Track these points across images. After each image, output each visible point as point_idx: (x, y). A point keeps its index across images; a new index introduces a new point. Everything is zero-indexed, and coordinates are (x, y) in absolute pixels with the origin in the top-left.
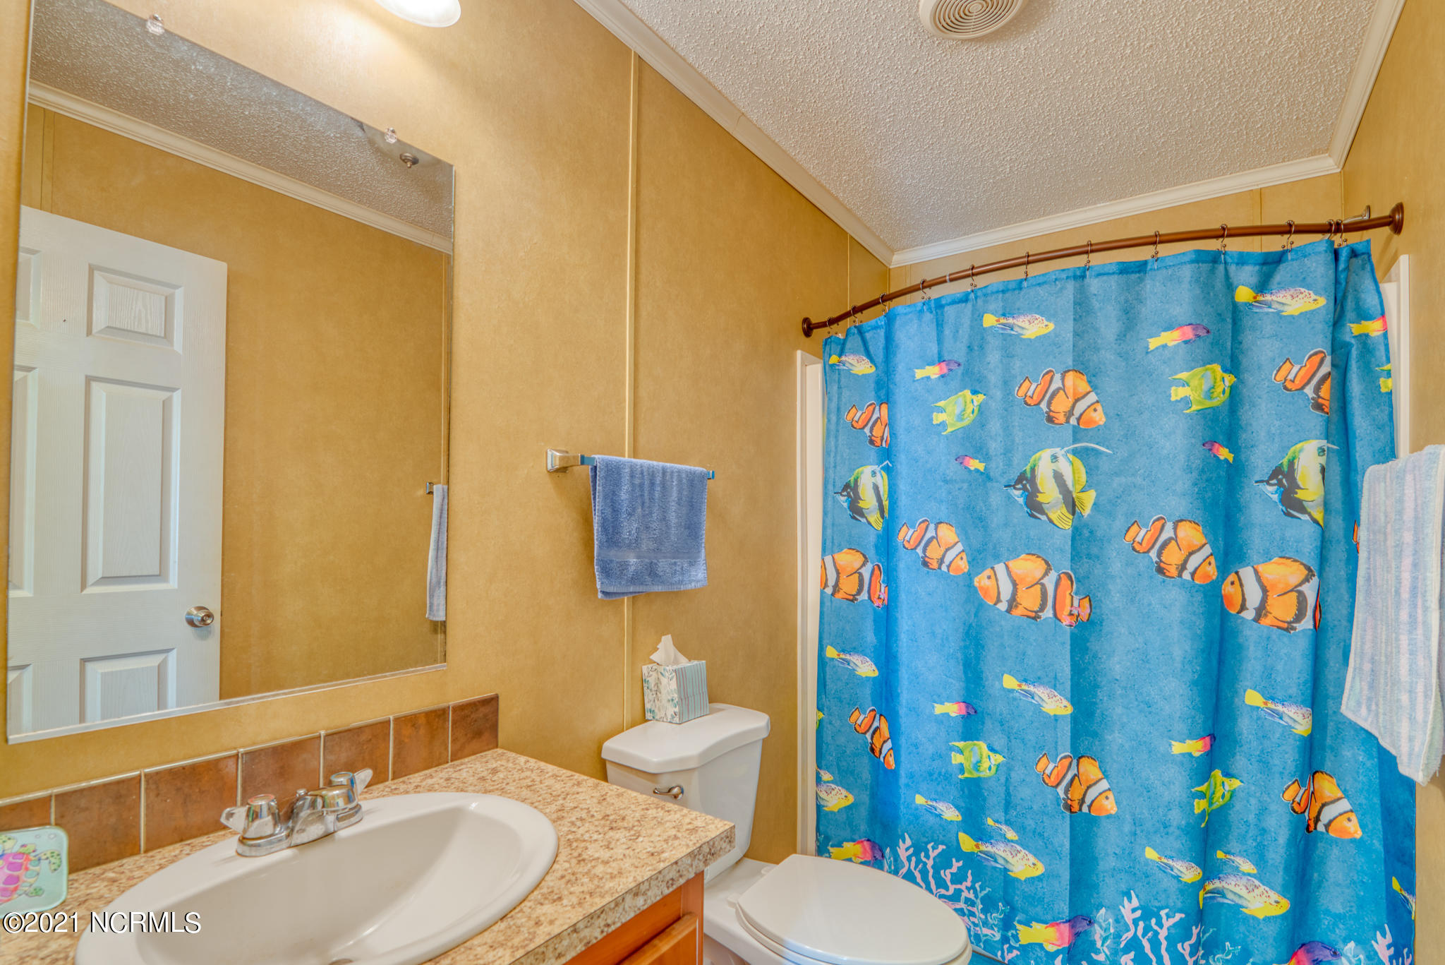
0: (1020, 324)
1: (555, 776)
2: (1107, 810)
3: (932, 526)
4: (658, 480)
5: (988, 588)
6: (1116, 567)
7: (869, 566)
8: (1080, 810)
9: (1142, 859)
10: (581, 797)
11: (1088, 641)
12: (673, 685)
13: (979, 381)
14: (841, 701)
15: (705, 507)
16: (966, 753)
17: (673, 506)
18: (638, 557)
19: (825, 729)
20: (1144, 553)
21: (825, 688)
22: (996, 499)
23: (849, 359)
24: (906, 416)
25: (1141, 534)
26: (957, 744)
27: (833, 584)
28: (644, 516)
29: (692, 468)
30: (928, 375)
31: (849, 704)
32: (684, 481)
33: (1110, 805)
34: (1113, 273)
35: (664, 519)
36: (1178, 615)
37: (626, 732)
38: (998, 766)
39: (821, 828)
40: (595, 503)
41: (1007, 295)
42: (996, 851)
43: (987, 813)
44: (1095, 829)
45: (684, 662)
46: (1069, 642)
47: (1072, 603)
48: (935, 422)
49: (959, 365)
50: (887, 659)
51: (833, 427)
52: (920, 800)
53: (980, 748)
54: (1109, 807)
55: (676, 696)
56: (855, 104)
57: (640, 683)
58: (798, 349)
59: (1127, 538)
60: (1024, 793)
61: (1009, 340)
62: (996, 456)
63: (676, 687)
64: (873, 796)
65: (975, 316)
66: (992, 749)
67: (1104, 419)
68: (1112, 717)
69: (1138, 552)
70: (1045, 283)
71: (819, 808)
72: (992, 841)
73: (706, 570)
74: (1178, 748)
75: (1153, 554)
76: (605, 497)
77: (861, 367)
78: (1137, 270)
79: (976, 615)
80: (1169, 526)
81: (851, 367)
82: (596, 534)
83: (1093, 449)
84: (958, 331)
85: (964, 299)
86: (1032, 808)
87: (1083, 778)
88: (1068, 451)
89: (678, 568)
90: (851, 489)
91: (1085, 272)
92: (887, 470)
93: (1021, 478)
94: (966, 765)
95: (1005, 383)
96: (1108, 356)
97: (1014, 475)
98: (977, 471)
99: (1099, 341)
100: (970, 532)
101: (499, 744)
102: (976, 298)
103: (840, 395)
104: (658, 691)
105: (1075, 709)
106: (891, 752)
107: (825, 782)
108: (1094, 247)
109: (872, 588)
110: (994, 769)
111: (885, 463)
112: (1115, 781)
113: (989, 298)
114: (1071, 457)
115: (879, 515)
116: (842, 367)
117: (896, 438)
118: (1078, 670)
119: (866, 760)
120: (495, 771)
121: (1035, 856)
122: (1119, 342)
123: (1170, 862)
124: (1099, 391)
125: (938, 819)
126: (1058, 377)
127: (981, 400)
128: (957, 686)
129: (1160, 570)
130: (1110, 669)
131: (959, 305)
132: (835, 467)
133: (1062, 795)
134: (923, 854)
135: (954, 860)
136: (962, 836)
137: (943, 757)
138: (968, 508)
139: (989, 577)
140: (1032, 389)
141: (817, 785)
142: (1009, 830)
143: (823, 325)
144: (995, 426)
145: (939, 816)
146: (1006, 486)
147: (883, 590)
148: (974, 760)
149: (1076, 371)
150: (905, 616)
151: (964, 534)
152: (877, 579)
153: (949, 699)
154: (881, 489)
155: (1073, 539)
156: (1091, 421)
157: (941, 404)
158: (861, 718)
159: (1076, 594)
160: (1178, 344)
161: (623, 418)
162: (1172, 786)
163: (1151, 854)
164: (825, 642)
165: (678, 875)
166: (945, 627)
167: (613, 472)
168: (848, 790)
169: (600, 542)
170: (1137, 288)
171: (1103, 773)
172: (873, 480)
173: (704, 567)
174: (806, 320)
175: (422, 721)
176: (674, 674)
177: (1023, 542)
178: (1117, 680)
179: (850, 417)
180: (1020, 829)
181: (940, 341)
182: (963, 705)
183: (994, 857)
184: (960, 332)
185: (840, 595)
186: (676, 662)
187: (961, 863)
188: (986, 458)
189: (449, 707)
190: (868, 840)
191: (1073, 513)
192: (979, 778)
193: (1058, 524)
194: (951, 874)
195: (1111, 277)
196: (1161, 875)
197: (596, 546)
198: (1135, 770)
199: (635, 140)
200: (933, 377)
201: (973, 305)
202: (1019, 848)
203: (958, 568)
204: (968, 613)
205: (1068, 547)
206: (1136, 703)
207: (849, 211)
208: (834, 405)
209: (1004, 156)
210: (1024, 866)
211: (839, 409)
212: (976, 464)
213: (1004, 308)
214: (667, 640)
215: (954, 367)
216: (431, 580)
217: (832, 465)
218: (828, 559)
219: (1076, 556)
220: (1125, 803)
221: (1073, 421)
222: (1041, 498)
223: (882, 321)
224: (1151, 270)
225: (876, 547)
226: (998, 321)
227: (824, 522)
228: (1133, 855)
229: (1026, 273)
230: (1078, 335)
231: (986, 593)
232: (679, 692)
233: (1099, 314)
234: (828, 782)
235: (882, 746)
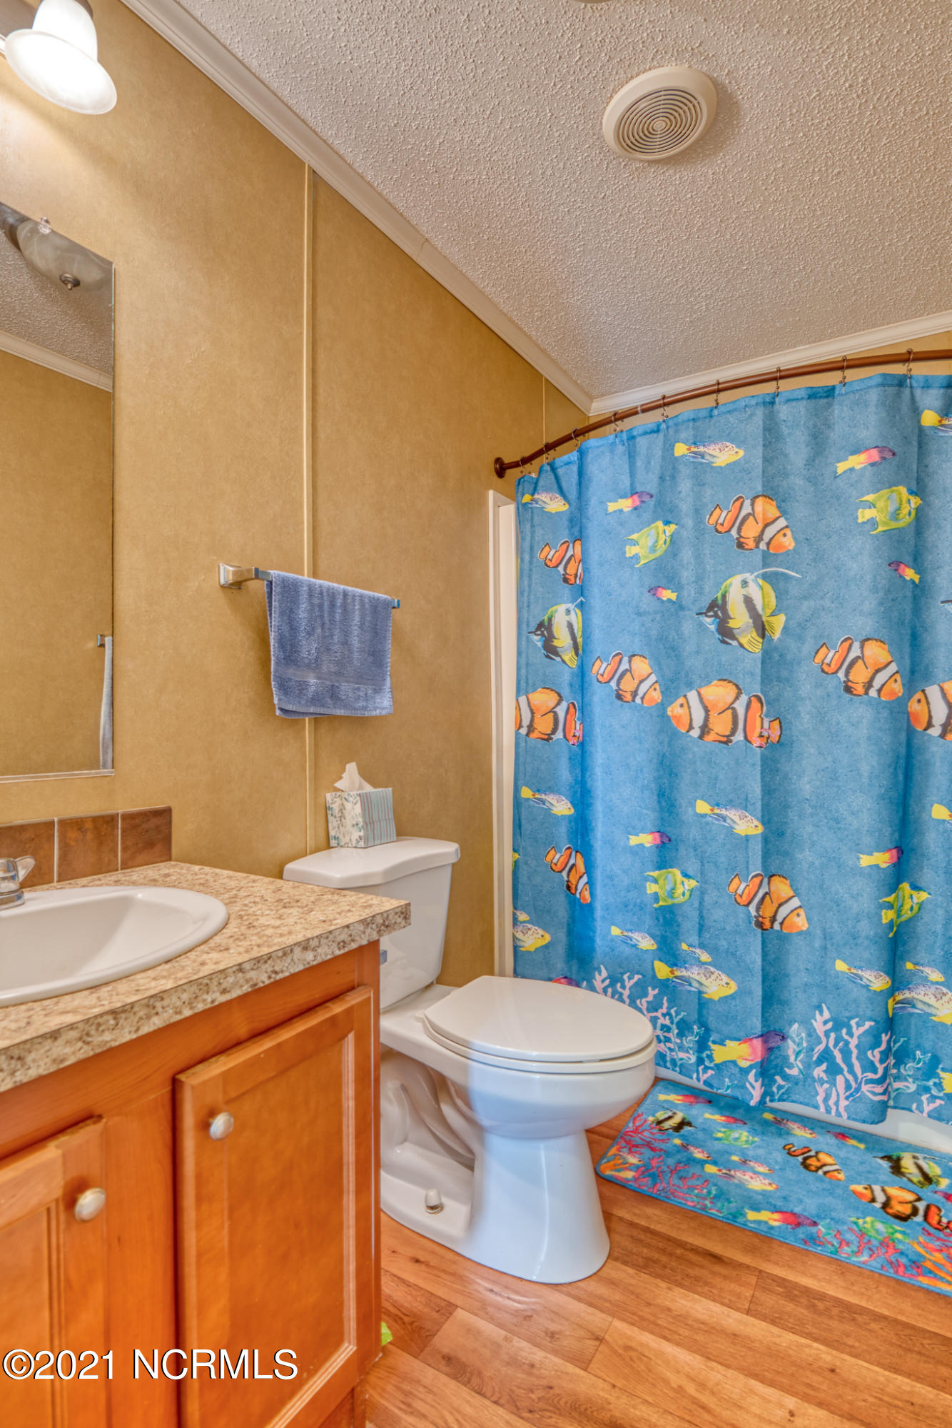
0: (710, 452)
1: (230, 877)
2: (798, 927)
3: (626, 659)
4: (339, 602)
5: (681, 716)
6: (806, 688)
7: (564, 705)
8: (772, 927)
9: (833, 972)
10: (255, 889)
11: (778, 763)
12: (358, 809)
13: (671, 511)
14: (537, 841)
15: (390, 635)
16: (661, 882)
17: (355, 630)
18: (319, 678)
19: (521, 870)
20: (832, 673)
21: (520, 828)
22: (688, 627)
23: (542, 497)
24: (598, 548)
25: (830, 656)
26: (652, 874)
27: (528, 724)
28: (324, 637)
29: (376, 594)
30: (620, 508)
31: (544, 843)
32: (367, 606)
33: (801, 922)
34: (802, 399)
35: (345, 643)
36: (865, 731)
37: (309, 857)
38: (692, 891)
39: (518, 969)
40: (271, 619)
41: (698, 424)
42: (691, 975)
43: (681, 938)
44: (787, 946)
45: (368, 788)
46: (759, 763)
47: (760, 724)
48: (628, 555)
49: (652, 496)
50: (582, 797)
51: (526, 566)
52: (615, 931)
53: (674, 875)
54: (800, 924)
55: (360, 820)
56: (544, 231)
57: (324, 811)
58: (490, 488)
59: (816, 661)
60: (717, 915)
61: (701, 469)
62: (688, 584)
63: (360, 811)
64: (570, 933)
65: (667, 446)
66: (686, 875)
67: (793, 544)
68: (802, 836)
69: (827, 673)
70: (735, 410)
71: (516, 948)
72: (687, 965)
73: (392, 698)
74: (866, 861)
75: (841, 674)
76: (282, 614)
77: (555, 505)
78: (825, 395)
79: (670, 744)
80: (856, 645)
81: (544, 505)
82: (272, 650)
83: (783, 574)
84: (649, 463)
85: (655, 429)
86: (725, 929)
87: (774, 896)
88: (757, 576)
89: (361, 694)
90: (545, 628)
91: (774, 398)
92: (581, 606)
93: (713, 605)
94: (661, 894)
95: (697, 511)
96: (797, 482)
97: (705, 603)
98: (669, 600)
99: (789, 467)
100: (663, 662)
101: (173, 858)
102: (668, 428)
103: (533, 533)
104: (342, 817)
105: (765, 828)
106: (587, 886)
107: (522, 922)
108: (783, 374)
109: (567, 725)
110: (687, 894)
111: (579, 600)
112: (806, 898)
113: (680, 427)
114: (760, 581)
115: (573, 653)
116: (535, 505)
117: (589, 573)
118: (768, 791)
119: (562, 898)
120: (167, 875)
121: (728, 975)
122: (808, 467)
123: (860, 972)
124: (788, 517)
125: (634, 949)
126: (747, 503)
127: (672, 530)
128: (650, 816)
129: (848, 689)
130: (801, 789)
131: (651, 436)
132: (528, 606)
133: (753, 913)
134: (619, 985)
135: (650, 988)
136: (658, 964)
137: (639, 887)
138: (661, 639)
139: (682, 706)
140: (722, 516)
141: (514, 927)
142: (703, 953)
143: (515, 465)
144: (687, 555)
145: (635, 946)
146: (697, 614)
147: (578, 728)
148: (668, 888)
149: (765, 496)
150: (600, 750)
151: (658, 666)
152: (572, 716)
153: (643, 831)
154: (575, 627)
155: (763, 662)
156: (781, 546)
157: (634, 536)
158: (557, 857)
159: (767, 716)
160: (865, 467)
161: (302, 540)
162: (860, 899)
163: (841, 966)
164: (520, 782)
165: (350, 939)
166: (639, 759)
167: (290, 589)
168: (544, 929)
169: (277, 658)
170: (825, 414)
171: (794, 891)
172: (567, 618)
173: (389, 695)
174: (498, 460)
175: (89, 825)
176: (358, 798)
177: (714, 668)
178: (807, 800)
179: (543, 555)
180: (713, 950)
181: (632, 474)
182: (657, 835)
183: (688, 981)
184: (652, 463)
185: (534, 735)
186: (361, 787)
187: (657, 991)
188: (678, 588)
189: (118, 814)
190: (565, 978)
191: (763, 636)
192: (674, 905)
193: (748, 648)
194: (647, 1002)
195: (800, 403)
196: (851, 985)
197: (272, 662)
198: (825, 886)
199: (310, 257)
200: (626, 510)
201: (665, 436)
202: (712, 969)
203: (652, 699)
204: (661, 743)
205: (758, 671)
206: (826, 821)
207: (543, 351)
208: (527, 544)
209: (699, 292)
210: (717, 986)
211: (532, 549)
212: (668, 595)
213: (695, 436)
214: (352, 768)
215: (646, 498)
216: (104, 735)
217: (526, 604)
218: (523, 699)
219: (766, 680)
220: (816, 919)
221: (763, 546)
222: (732, 624)
223: (574, 456)
224: (839, 395)
225: (571, 685)
226: (689, 449)
227: (518, 663)
228: (824, 969)
229: (716, 400)
230: (768, 461)
231: (679, 721)
232: (364, 816)
233: (788, 440)
234: (524, 922)
235: (578, 882)
